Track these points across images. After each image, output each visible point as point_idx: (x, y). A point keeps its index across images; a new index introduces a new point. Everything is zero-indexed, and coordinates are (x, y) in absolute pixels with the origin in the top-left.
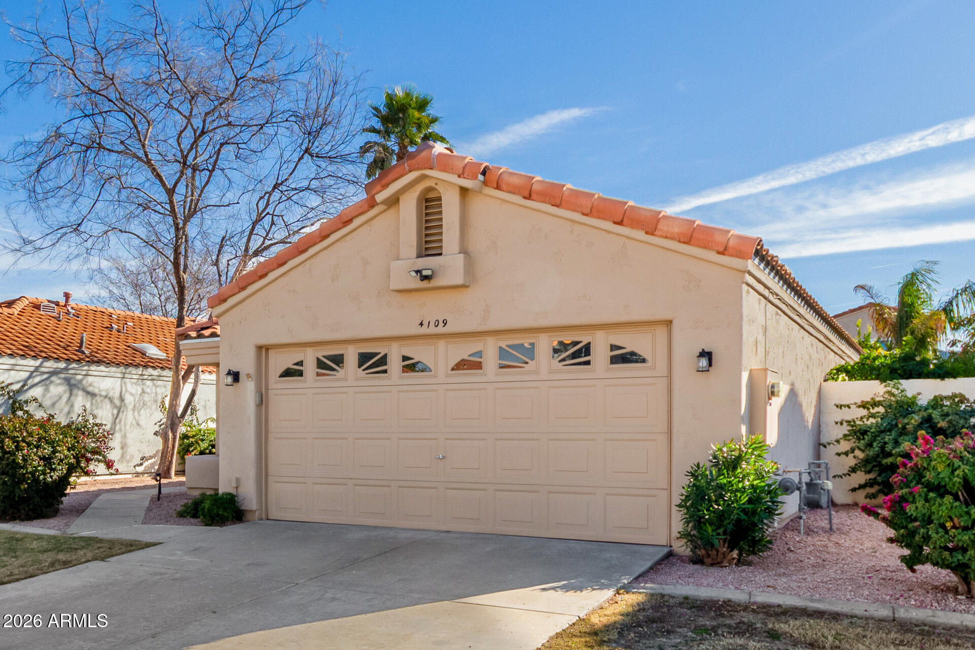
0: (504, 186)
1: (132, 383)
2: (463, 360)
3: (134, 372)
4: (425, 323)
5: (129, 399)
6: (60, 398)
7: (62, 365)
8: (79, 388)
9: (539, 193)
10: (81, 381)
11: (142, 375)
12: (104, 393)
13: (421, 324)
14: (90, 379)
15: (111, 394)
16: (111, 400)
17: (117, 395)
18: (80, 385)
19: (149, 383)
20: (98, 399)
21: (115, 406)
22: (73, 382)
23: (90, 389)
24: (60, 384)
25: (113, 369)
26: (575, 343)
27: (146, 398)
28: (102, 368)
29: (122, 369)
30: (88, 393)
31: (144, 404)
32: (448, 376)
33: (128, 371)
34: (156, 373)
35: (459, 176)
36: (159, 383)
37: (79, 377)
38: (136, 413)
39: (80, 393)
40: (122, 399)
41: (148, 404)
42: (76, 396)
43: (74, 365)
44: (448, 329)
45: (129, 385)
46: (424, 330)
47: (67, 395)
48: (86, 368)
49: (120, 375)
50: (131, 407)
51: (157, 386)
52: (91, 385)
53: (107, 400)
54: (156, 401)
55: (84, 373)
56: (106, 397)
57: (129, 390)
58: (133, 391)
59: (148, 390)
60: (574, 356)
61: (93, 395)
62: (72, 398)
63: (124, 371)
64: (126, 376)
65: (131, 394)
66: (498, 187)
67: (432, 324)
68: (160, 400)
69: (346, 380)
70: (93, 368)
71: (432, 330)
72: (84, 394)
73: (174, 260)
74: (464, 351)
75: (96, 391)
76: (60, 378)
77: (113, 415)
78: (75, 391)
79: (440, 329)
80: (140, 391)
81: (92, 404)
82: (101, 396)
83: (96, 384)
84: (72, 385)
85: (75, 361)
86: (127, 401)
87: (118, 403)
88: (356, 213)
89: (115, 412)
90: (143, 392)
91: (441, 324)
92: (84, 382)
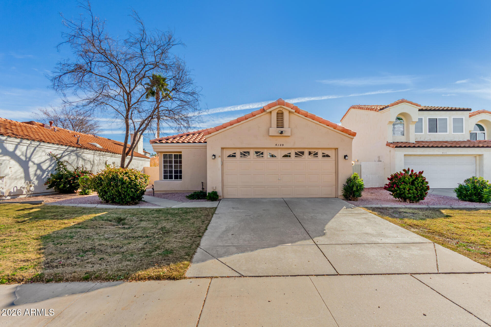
0: (300, 113)
1: (97, 156)
2: (286, 155)
3: (97, 152)
4: (277, 145)
5: (96, 162)
6: (74, 160)
7: (75, 149)
8: (80, 157)
9: (309, 116)
10: (81, 155)
11: (100, 154)
12: (88, 159)
13: (276, 145)
14: (84, 154)
15: (90, 160)
16: (90, 162)
17: (92, 160)
18: (80, 156)
19: (101, 156)
20: (86, 161)
21: (91, 164)
22: (78, 155)
23: (84, 158)
24: (74, 155)
25: (91, 151)
26: (315, 152)
27: (101, 162)
28: (88, 151)
29: (94, 151)
30: (83, 159)
31: (100, 164)
32: (281, 158)
33: (96, 152)
34: (104, 153)
35: (292, 109)
36: (104, 156)
37: (80, 153)
38: (98, 167)
39: (81, 159)
40: (94, 162)
41: (101, 164)
42: (79, 160)
43: (78, 149)
44: (283, 147)
45: (96, 157)
46: (277, 147)
47: (76, 160)
48: (83, 150)
49: (93, 153)
50: (96, 165)
51: (104, 158)
52: (84, 156)
53: (89, 162)
54: (103, 163)
55: (82, 152)
56: (89, 161)
57: (96, 158)
58: (97, 159)
59: (101, 159)
60: (314, 155)
61: (85, 160)
62: (78, 161)
63: (94, 152)
64: (95, 154)
65: (96, 160)
66: (299, 113)
67: (279, 145)
68: (105, 162)
69: (250, 158)
70: (85, 150)
71: (279, 146)
72: (82, 159)
73: (126, 116)
74: (286, 153)
75: (86, 159)
76: (74, 153)
77: (91, 167)
78: (79, 158)
79: (282, 147)
80: (99, 159)
81: (84, 163)
82: (87, 160)
83: (86, 156)
84: (78, 156)
85: (79, 147)
86: (95, 163)
87: (92, 163)
88: (257, 114)
89: (92, 166)
90: (100, 159)
91: (282, 145)
92: (82, 155)
